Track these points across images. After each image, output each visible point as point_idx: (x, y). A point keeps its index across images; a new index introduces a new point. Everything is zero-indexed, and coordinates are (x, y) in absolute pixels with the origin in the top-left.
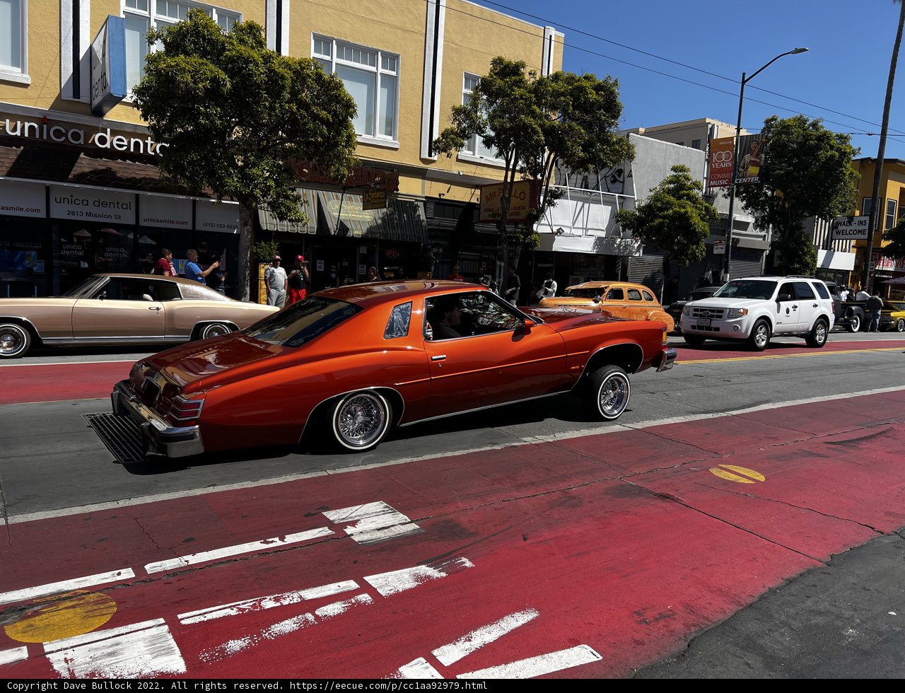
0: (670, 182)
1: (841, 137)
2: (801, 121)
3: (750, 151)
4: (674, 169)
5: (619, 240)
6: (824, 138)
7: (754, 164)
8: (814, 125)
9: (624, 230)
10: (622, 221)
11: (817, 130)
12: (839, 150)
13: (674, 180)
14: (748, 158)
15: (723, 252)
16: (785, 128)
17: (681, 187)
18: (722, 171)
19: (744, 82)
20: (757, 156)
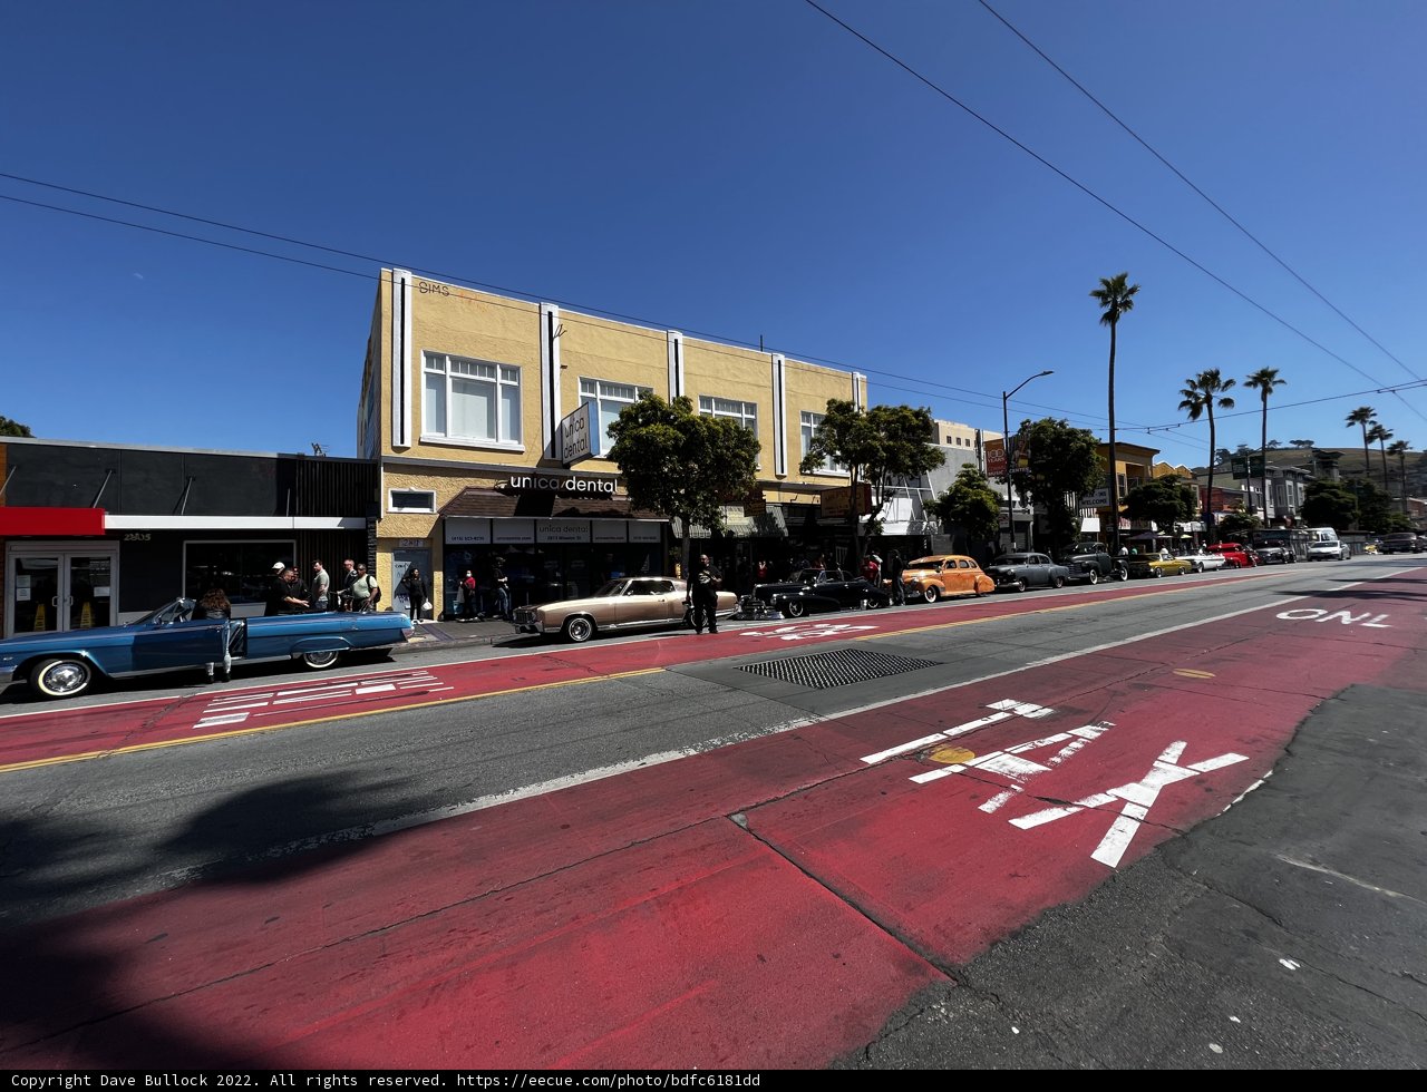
0: (961, 476)
1: (1083, 432)
2: (1050, 421)
3: (1018, 448)
4: (965, 466)
5: (925, 523)
6: (1073, 433)
7: (1023, 457)
8: (1062, 424)
9: (929, 515)
10: (925, 508)
11: (1064, 427)
12: (1085, 441)
13: (966, 474)
14: (1017, 453)
15: (1008, 526)
16: (1041, 428)
17: (973, 479)
18: (996, 464)
19: (1005, 398)
20: (1024, 451)
